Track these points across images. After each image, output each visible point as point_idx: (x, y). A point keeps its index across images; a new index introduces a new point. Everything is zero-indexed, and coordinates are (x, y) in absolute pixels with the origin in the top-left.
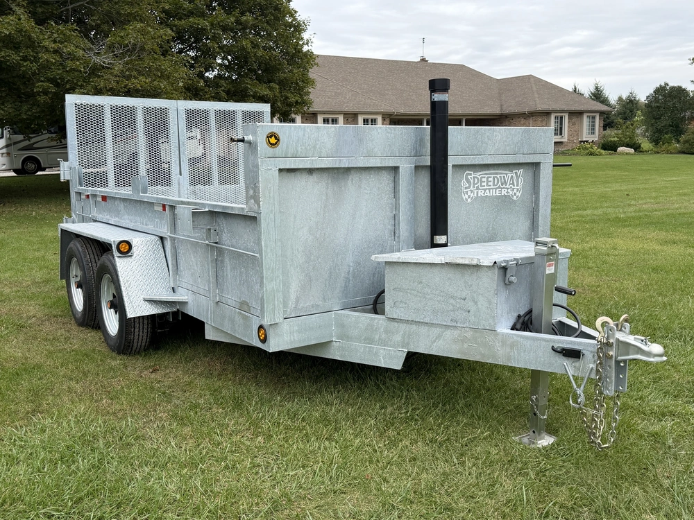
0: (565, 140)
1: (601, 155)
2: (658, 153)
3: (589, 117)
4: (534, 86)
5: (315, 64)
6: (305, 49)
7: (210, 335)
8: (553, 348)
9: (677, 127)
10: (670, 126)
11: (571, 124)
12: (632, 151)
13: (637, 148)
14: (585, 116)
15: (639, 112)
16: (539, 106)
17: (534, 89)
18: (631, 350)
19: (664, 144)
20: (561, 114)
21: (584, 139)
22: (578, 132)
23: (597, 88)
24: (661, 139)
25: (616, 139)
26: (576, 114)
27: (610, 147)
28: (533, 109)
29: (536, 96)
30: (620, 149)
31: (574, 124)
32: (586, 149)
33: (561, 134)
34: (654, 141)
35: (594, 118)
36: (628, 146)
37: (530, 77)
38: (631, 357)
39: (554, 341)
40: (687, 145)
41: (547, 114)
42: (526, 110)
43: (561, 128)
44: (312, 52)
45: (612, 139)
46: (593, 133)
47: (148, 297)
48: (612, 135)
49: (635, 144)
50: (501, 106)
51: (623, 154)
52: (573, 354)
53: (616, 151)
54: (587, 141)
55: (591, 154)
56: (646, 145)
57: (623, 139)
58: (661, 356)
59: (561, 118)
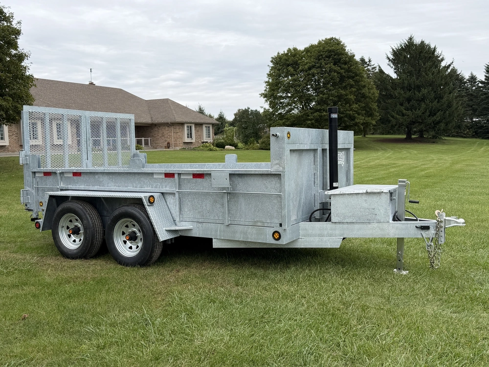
0: (193, 141)
1: (217, 150)
2: (248, 149)
3: (206, 127)
4: (171, 105)
5: (34, 85)
6: (27, 74)
7: (216, 245)
8: (416, 227)
9: (257, 134)
10: (253, 133)
11: (197, 131)
12: (234, 148)
13: (236, 146)
14: (204, 126)
15: (227, 124)
16: (177, 119)
17: (172, 108)
18: (452, 222)
19: (250, 144)
20: (191, 125)
21: (205, 141)
22: (201, 136)
23: (200, 109)
24: (248, 141)
25: (223, 141)
26: (199, 125)
27: (221, 146)
28: (173, 121)
29: (174, 112)
30: (227, 147)
31: (198, 131)
32: (207, 147)
33: (191, 137)
34: (244, 142)
35: (209, 127)
36: (230, 145)
37: (167, 100)
38: (452, 225)
39: (416, 223)
40: (264, 144)
41: (182, 124)
42: (169, 121)
43: (191, 134)
44: (33, 76)
45: (221, 141)
46: (209, 137)
47: (168, 228)
48: (221, 138)
49: (234, 144)
50: (151, 118)
51: (228, 150)
52: (426, 228)
53: (224, 148)
54: (207, 142)
55: (211, 150)
56: (240, 145)
57: (228, 141)
58: (464, 223)
59: (191, 127)
